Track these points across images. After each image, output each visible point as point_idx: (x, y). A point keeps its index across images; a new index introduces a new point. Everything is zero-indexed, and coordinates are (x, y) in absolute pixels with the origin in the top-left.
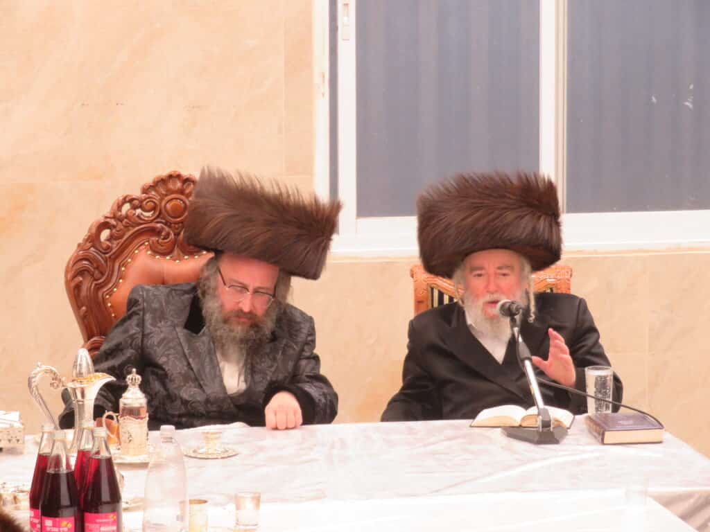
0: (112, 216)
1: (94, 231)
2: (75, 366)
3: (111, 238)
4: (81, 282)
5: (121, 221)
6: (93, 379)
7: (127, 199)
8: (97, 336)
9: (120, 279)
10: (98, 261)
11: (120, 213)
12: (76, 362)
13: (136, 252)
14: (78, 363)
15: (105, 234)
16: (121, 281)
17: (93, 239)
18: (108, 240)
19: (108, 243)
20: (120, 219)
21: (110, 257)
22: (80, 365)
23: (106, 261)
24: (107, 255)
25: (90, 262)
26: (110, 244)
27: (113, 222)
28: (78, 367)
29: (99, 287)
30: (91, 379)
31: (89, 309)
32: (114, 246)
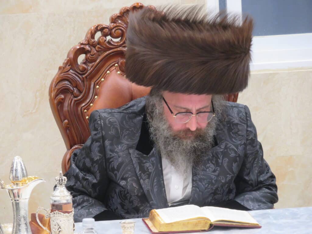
0: (86, 42)
1: (72, 56)
2: (12, 170)
3: (86, 62)
4: (62, 99)
5: (95, 47)
6: (27, 181)
7: (99, 28)
8: (78, 144)
9: (95, 96)
10: (76, 81)
11: (93, 40)
12: (12, 168)
13: (108, 72)
14: (14, 168)
15: (82, 58)
16: (96, 97)
17: (72, 62)
18: (84, 63)
19: (84, 65)
20: (93, 45)
21: (86, 77)
22: (16, 170)
23: (83, 81)
24: (84, 76)
25: (70, 82)
26: (86, 67)
27: (87, 48)
28: (14, 171)
29: (78, 103)
30: (25, 181)
31: (71, 122)
32: (89, 68)
